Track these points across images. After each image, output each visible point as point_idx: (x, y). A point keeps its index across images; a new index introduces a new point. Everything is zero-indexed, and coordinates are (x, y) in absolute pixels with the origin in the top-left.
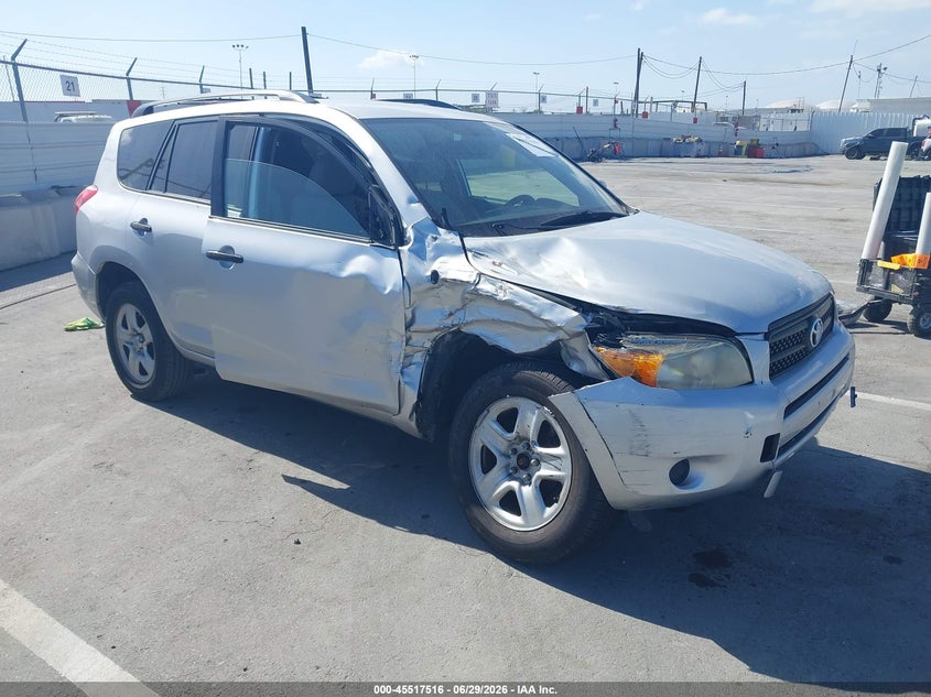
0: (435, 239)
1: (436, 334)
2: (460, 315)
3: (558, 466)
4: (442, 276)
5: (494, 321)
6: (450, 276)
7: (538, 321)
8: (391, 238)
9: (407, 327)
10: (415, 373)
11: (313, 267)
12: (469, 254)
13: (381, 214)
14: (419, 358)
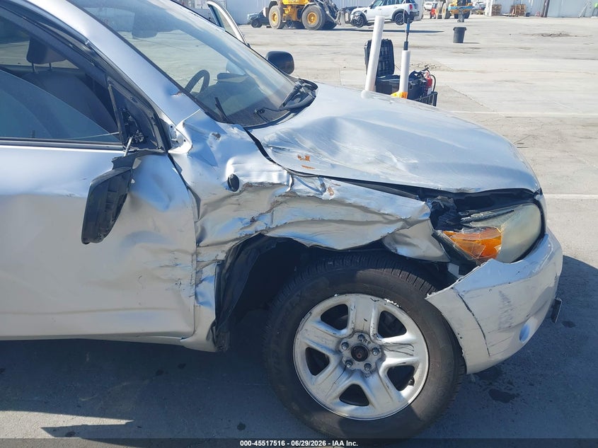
0: (218, 136)
1: (234, 243)
2: (267, 219)
3: (411, 352)
4: (243, 180)
5: (313, 221)
6: (255, 179)
7: (370, 215)
8: (155, 139)
9: (199, 241)
10: (209, 289)
11: (45, 190)
12: (269, 151)
13: (134, 113)
14: (210, 271)
